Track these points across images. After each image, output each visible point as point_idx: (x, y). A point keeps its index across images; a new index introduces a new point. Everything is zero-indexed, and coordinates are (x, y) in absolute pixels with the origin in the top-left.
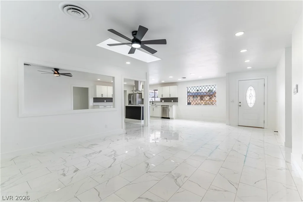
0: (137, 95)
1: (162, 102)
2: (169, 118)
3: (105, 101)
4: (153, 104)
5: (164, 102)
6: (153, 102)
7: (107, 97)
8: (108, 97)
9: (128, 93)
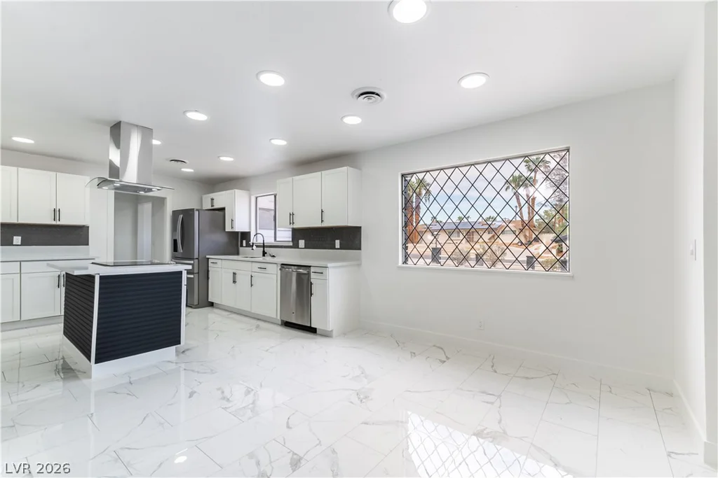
1: (298, 247)
2: (313, 330)
4: (264, 253)
5: (305, 247)
6: (264, 246)
7: (14, 221)
8: (20, 222)
9: (170, 208)
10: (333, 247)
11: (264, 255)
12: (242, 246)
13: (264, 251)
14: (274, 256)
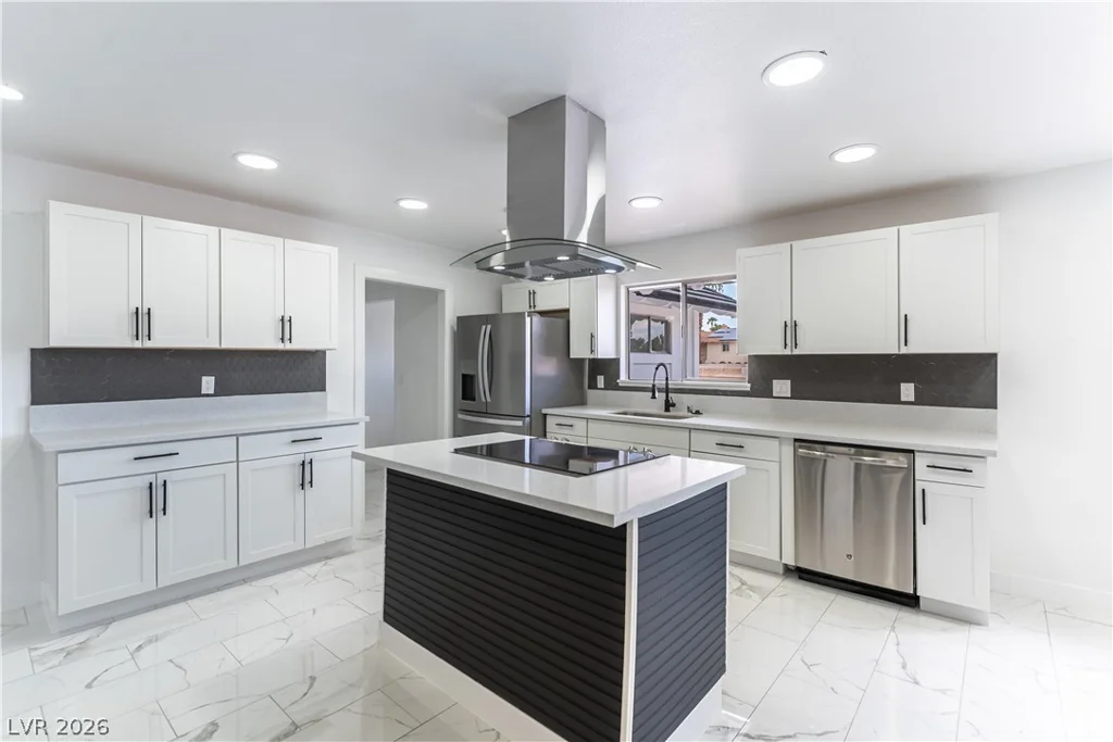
0: (532, 326)
1: (767, 393)
2: (910, 601)
3: (208, 384)
4: (668, 405)
5: (797, 394)
6: (667, 390)
7: (214, 345)
8: (225, 346)
9: (451, 310)
10: (896, 399)
11: (667, 410)
12: (593, 386)
13: (667, 401)
14: (698, 413)
